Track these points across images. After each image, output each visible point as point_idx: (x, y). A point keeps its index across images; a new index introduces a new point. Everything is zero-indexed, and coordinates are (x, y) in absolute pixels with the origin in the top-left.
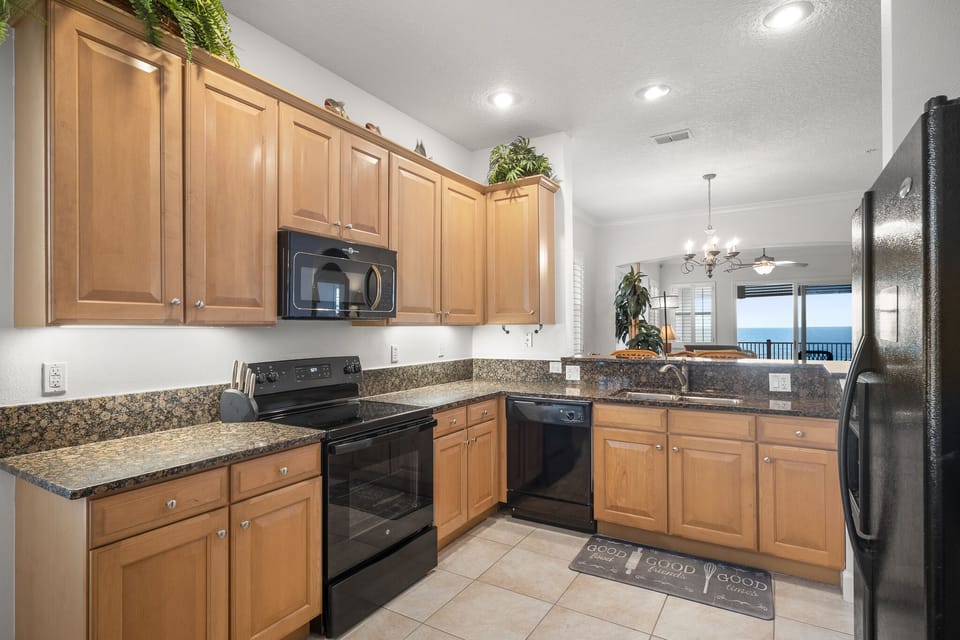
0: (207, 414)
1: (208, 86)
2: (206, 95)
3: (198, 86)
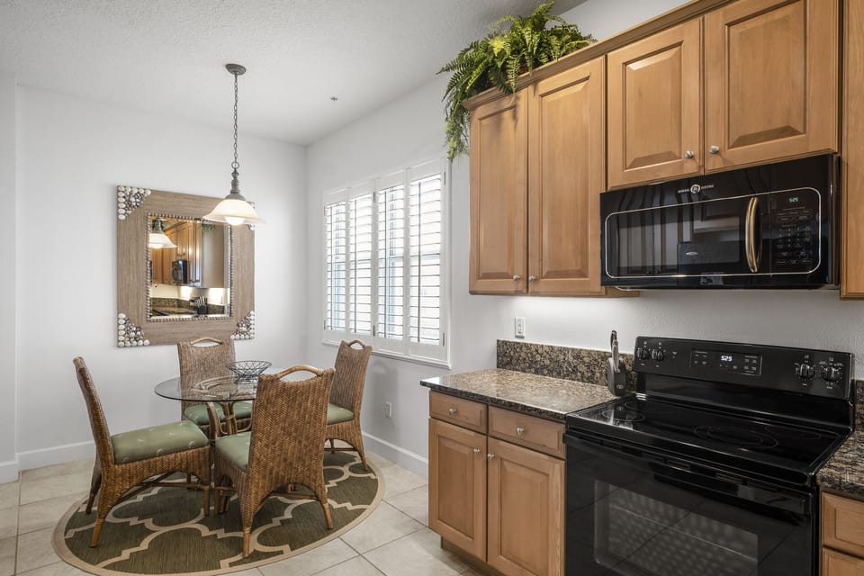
0: (604, 378)
1: (542, 96)
2: (541, 103)
3: (535, 101)
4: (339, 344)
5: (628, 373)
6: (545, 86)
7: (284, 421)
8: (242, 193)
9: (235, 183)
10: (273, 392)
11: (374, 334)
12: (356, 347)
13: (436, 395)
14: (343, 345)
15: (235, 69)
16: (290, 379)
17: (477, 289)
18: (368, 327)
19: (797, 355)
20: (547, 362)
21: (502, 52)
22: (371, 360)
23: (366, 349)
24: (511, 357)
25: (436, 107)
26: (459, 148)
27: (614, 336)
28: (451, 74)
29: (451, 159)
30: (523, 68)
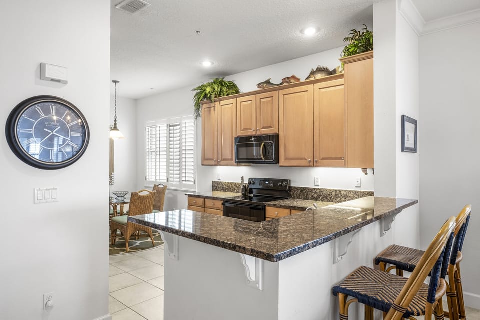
1: (222, 106)
2: (222, 108)
3: (220, 107)
4: (153, 186)
5: (246, 189)
6: (223, 103)
7: (139, 208)
8: (118, 128)
9: (116, 124)
10: (136, 198)
11: (168, 181)
12: (161, 186)
13: (190, 198)
14: (155, 186)
15: (116, 82)
16: (141, 194)
17: (204, 164)
18: (166, 178)
19: (279, 181)
20: (227, 188)
21: (210, 92)
22: (167, 192)
23: (165, 187)
24: (216, 187)
25: (191, 103)
26: (198, 115)
27: (243, 178)
28: (196, 92)
29: (196, 119)
30: (216, 97)
